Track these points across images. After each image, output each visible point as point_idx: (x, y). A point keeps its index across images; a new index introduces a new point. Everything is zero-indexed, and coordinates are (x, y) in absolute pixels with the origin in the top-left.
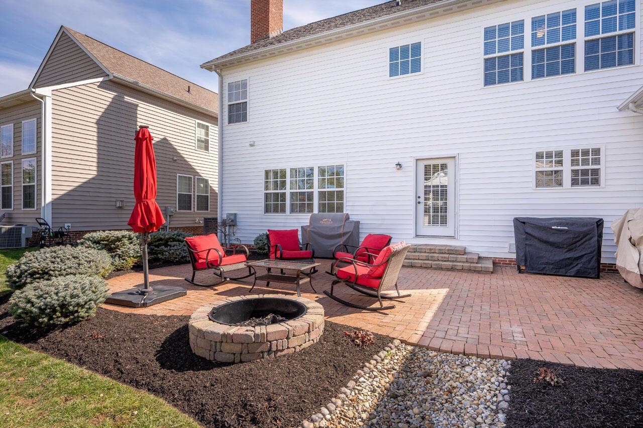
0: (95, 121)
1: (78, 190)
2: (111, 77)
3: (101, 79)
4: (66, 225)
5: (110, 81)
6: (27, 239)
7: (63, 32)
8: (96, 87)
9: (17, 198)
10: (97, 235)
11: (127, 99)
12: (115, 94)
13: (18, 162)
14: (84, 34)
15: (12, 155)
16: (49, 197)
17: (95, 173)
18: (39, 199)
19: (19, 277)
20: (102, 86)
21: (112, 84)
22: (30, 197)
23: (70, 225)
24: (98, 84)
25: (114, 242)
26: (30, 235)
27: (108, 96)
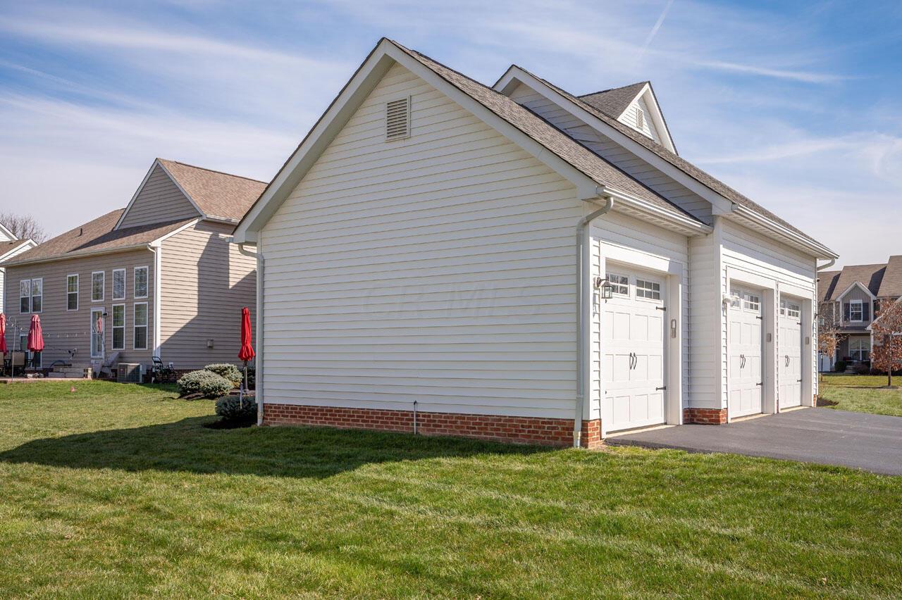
0: (196, 263)
1: (183, 330)
2: (205, 218)
3: (196, 221)
4: (170, 364)
5: (203, 220)
6: (143, 375)
7: (158, 164)
8: (192, 230)
9: (129, 338)
10: (213, 366)
11: (222, 236)
12: (211, 233)
13: (129, 305)
14: (174, 160)
15: (124, 298)
16: (159, 341)
17: (196, 314)
18: (151, 340)
19: (186, 385)
20: (197, 228)
21: (207, 224)
22: (142, 337)
23: (172, 363)
24: (194, 226)
25: (223, 371)
26: (145, 373)
27: (206, 236)
